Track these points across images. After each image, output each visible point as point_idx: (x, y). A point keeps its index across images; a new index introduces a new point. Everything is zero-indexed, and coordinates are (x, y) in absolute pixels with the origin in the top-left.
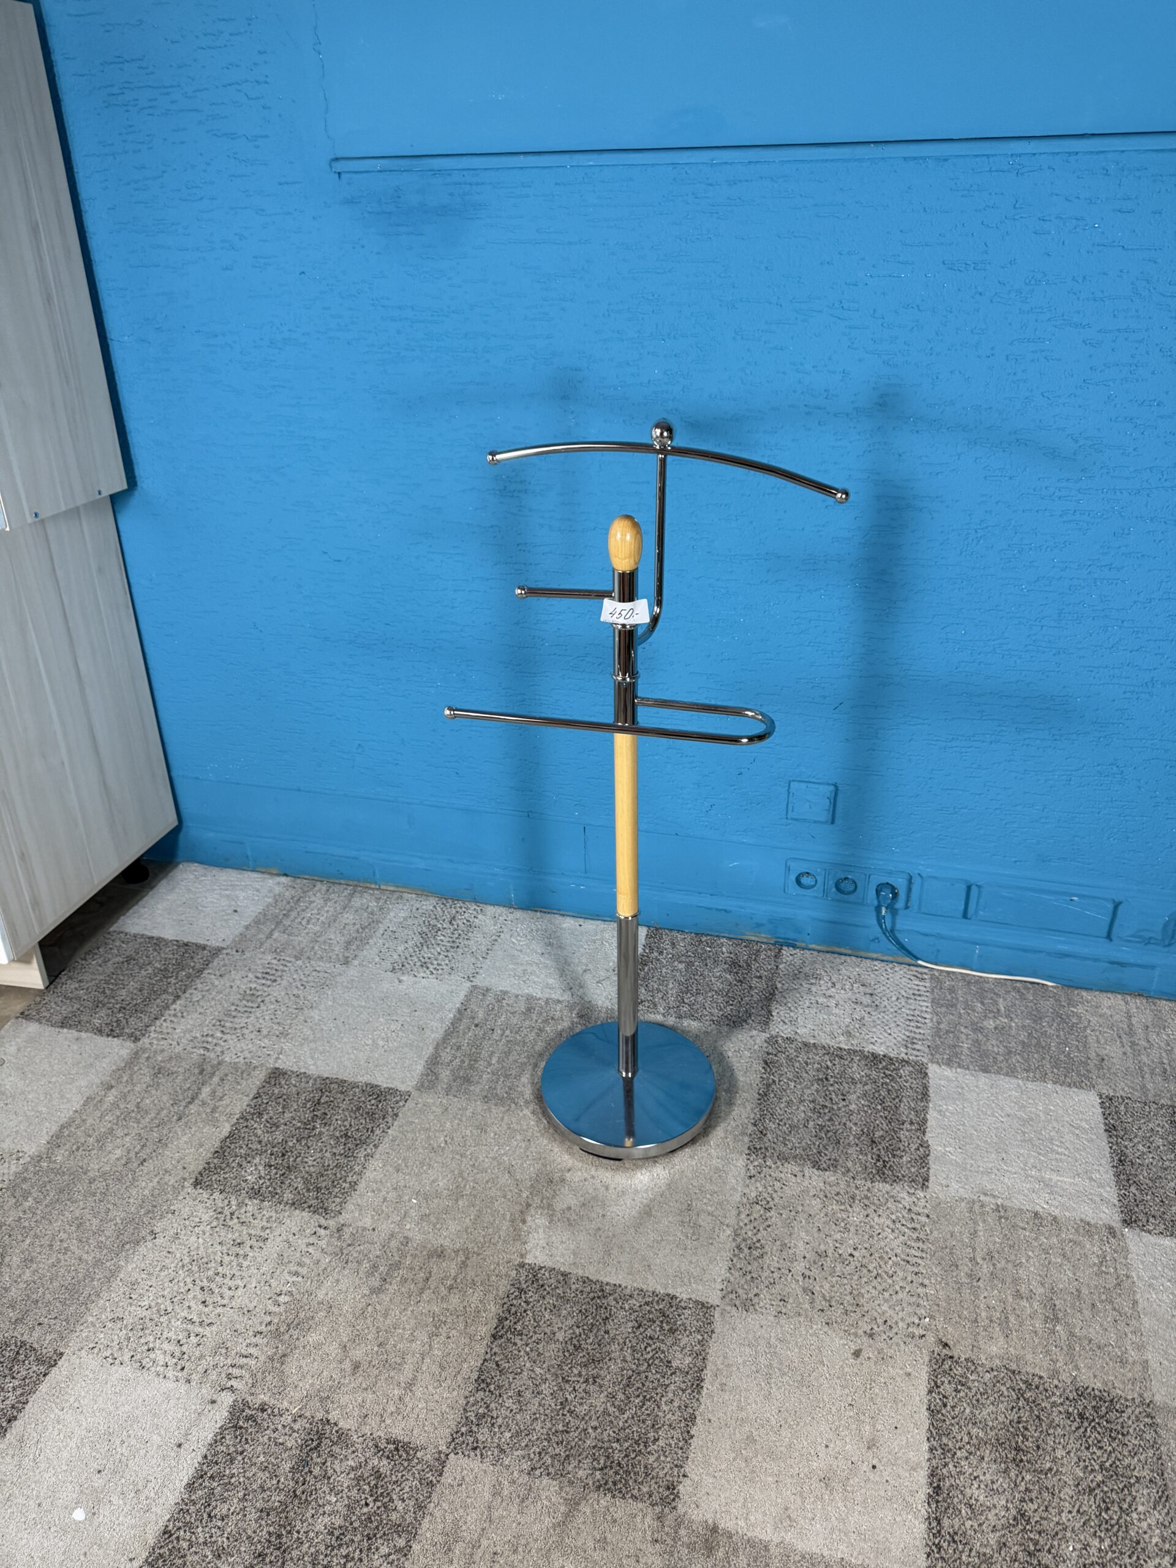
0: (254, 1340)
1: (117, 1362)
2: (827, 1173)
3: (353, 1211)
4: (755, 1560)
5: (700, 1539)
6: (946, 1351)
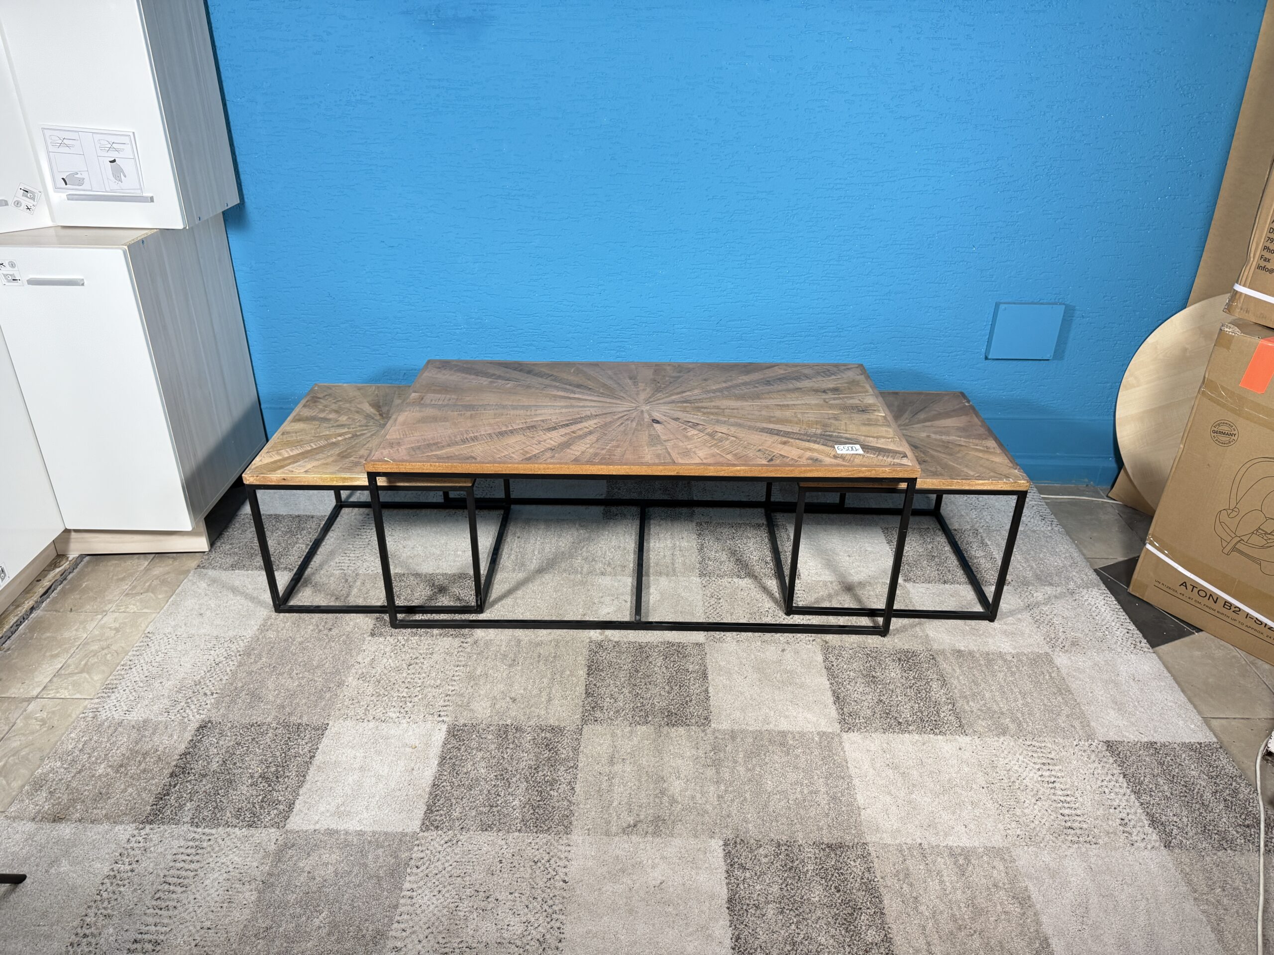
0: (446, 698)
1: (365, 720)
2: (746, 579)
3: (479, 633)
4: (756, 738)
5: (727, 736)
6: (828, 644)
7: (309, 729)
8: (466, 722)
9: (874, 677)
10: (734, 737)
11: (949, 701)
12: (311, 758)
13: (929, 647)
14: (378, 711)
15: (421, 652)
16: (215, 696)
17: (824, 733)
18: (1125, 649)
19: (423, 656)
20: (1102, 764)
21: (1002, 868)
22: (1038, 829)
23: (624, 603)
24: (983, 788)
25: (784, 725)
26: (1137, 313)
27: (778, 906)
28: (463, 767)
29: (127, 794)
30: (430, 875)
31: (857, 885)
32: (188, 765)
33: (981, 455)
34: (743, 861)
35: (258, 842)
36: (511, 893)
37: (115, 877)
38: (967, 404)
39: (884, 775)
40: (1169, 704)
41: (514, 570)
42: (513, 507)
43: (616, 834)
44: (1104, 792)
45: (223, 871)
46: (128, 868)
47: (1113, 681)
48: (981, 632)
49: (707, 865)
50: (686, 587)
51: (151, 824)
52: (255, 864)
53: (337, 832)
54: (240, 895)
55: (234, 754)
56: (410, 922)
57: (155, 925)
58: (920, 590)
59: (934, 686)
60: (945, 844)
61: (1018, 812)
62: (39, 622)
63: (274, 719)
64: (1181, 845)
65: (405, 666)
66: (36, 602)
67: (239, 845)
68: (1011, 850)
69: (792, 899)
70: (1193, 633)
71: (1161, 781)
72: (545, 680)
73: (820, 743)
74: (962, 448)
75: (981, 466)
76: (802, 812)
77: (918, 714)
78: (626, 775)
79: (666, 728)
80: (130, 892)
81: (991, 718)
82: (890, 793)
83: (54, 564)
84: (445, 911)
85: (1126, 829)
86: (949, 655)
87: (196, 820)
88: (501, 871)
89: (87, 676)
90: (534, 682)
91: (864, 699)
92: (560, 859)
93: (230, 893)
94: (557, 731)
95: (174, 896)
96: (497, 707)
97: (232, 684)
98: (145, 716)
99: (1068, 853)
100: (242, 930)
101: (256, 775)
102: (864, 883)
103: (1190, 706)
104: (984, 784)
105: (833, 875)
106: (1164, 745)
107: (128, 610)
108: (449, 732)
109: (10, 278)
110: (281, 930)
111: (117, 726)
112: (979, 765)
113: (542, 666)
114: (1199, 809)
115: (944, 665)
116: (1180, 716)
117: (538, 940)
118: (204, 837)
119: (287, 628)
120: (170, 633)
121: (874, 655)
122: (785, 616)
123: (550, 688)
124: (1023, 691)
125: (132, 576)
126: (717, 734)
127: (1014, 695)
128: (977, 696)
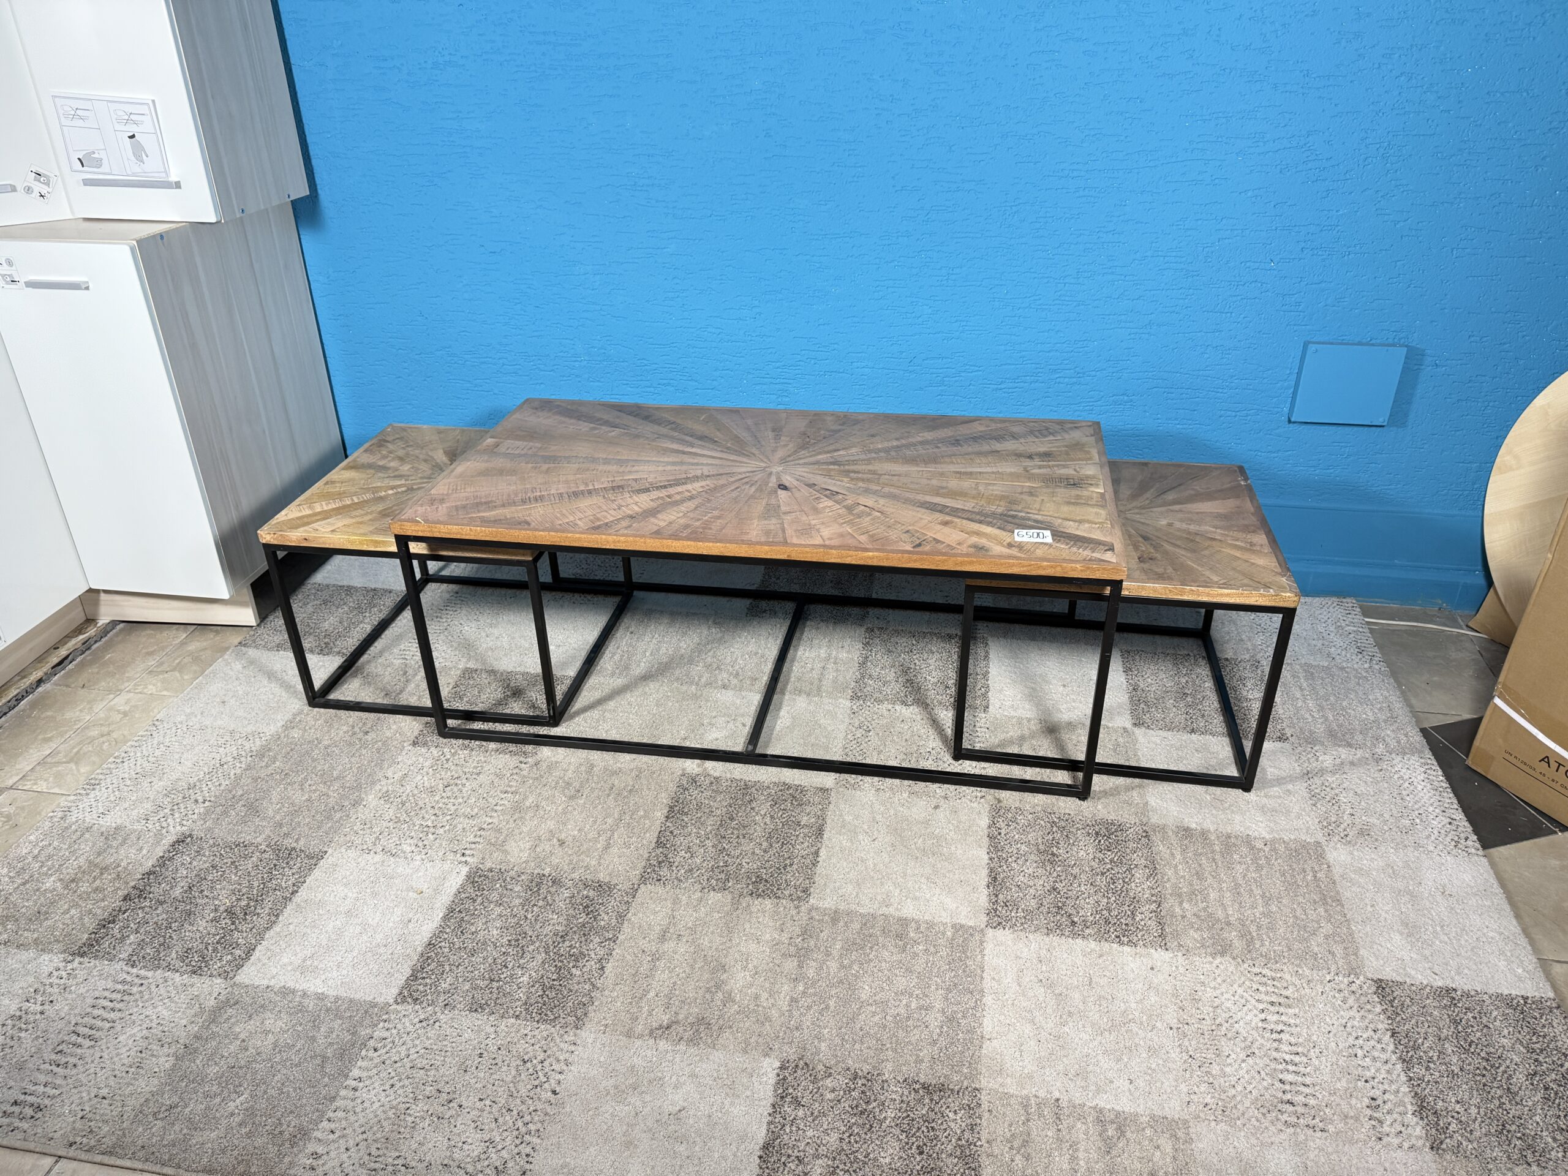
0: (479, 833)
1: (372, 852)
2: (912, 707)
3: (546, 752)
4: (865, 924)
5: (827, 917)
6: (1002, 804)
7: (303, 856)
8: (494, 866)
9: (1053, 854)
10: (835, 920)
11: (1154, 898)
12: (292, 894)
13: (1145, 820)
14: (391, 841)
15: (467, 770)
16: (207, 804)
17: (962, 926)
18: (1441, 847)
19: (467, 776)
20: (1362, 1013)
21: (1169, 1149)
22: (1239, 1098)
23: (740, 726)
24: (1171, 1028)
25: (909, 911)
26: (1521, 362)
27: (830, 1163)
28: (472, 924)
29: (68, 916)
30: (387, 1062)
31: (950, 1147)
32: (148, 888)
33: (1238, 554)
34: (799, 1094)
35: (196, 993)
36: (481, 1100)
37: (20, 1017)
38: (1242, 483)
39: (1031, 994)
40: (1491, 934)
41: (613, 674)
42: (635, 593)
43: (640, 1036)
44: (1356, 1055)
45: (145, 1026)
46: (39, 1008)
47: (1411, 894)
48: (1226, 805)
49: (748, 1093)
50: (829, 711)
51: (82, 956)
52: (184, 1022)
53: (293, 992)
54: (154, 1059)
55: (205, 879)
56: (344, 1122)
57: (45, 1086)
58: (1153, 739)
59: (1137, 875)
60: (1094, 1103)
61: (1215, 1069)
62: (45, 696)
63: (265, 840)
64: (1457, 1149)
65: (441, 787)
66: (46, 674)
67: (173, 995)
68: (1191, 1124)
69: (852, 1157)
70: (1556, 833)
71: (1449, 1048)
72: (609, 821)
73: (953, 939)
74: (1214, 543)
75: (1234, 569)
76: (901, 1034)
77: (1104, 912)
78: (676, 957)
79: (748, 898)
80: (29, 1041)
81: (1210, 928)
82: (1032, 1022)
83: (79, 630)
84: (390, 1114)
85: (1375, 1115)
86: (1170, 833)
87: (135, 958)
88: (477, 1068)
89: (74, 767)
90: (595, 822)
91: (1031, 883)
92: (558, 1061)
93: (143, 1055)
94: (604, 888)
95: (79, 1051)
96: (538, 849)
97: (230, 792)
98: (119, 821)
99: (1277, 1140)
100: (141, 1105)
101: (222, 908)
102: (960, 1146)
103: (1523, 941)
104: (1174, 1023)
105: (919, 1129)
106: (1468, 995)
107: (145, 691)
108: (468, 877)
109: (9, 279)
110: (187, 1110)
111: (84, 831)
112: (1173, 995)
113: (611, 801)
114: (1501, 1097)
115: (1161, 848)
116: (1502, 953)
117: (496, 1168)
118: (137, 981)
119: (317, 727)
120: (181, 723)
121: (1063, 824)
122: (952, 761)
123: (613, 832)
124: (1267, 894)
125: (163, 650)
126: (814, 914)
127: (1252, 899)
128: (1196, 895)
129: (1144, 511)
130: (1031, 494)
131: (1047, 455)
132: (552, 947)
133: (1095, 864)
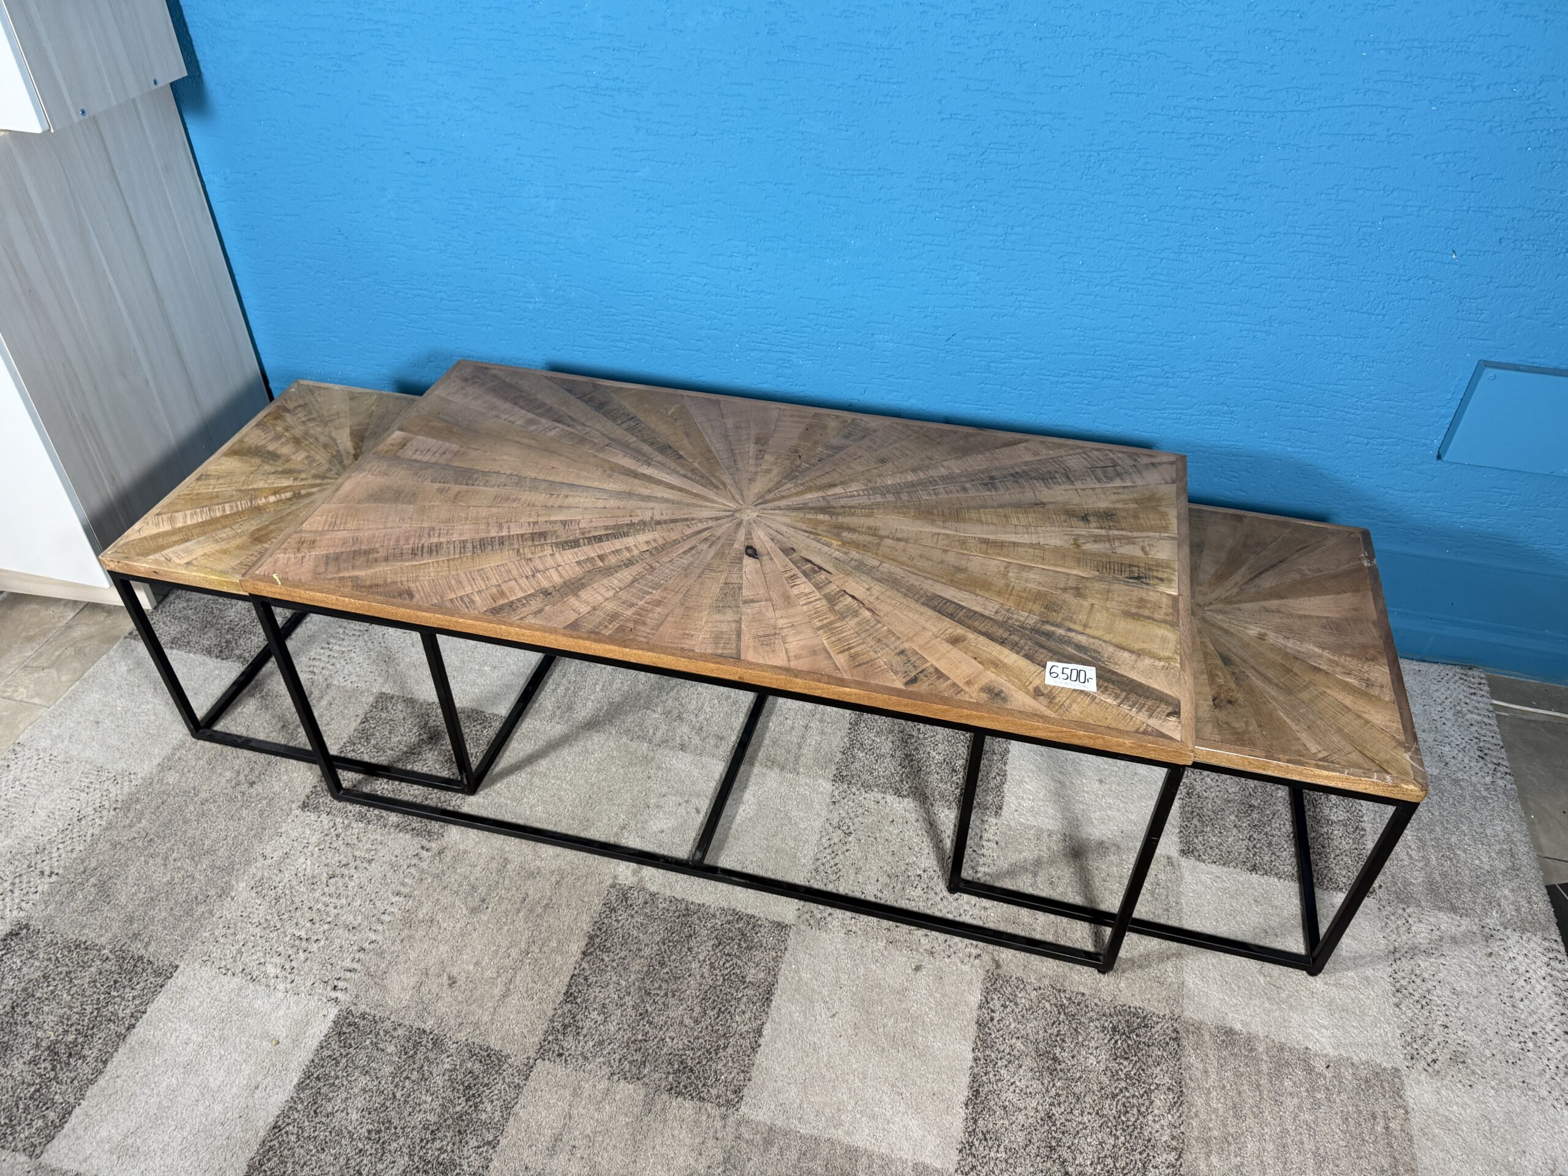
0: (357, 955)
1: (230, 972)
2: (906, 800)
3: (455, 833)
4: (805, 1154)
5: (758, 1136)
6: (999, 971)
7: (149, 971)
8: (368, 1010)
9: (1055, 1059)
10: (768, 1143)
11: (1174, 1143)
12: (128, 1029)
13: (1177, 1012)
14: (255, 957)
15: (357, 854)
16: (54, 878)
17: (926, 1168)
19: (357, 863)
23: (693, 812)
25: (861, 1139)
28: (329, 1100)
33: (1348, 700)
38: (1366, 563)
41: (552, 716)
48: (1284, 995)
50: (804, 796)
55: (33, 996)
58: (1202, 879)
59: (1158, 1103)
63: (111, 941)
65: (324, 876)
74: (1318, 678)
75: (1340, 731)
77: (1109, 1161)
79: (665, 1096)
86: (1207, 1037)
90: (496, 952)
91: (1022, 1106)
94: (492, 1059)
96: (423, 989)
97: (83, 861)
101: (44, 1044)
107: (15, 695)
108: (336, 1023)
113: (520, 924)
115: (1191, 1058)
119: (197, 768)
120: (44, 750)
121: (1072, 1009)
122: (946, 893)
123: (515, 970)
124: (1321, 1151)
125: (45, 635)
126: (743, 1130)
127: (1301, 1158)
128: (1229, 1144)
129: (1229, 607)
130: (1078, 592)
131: (1107, 516)
132: (418, 1148)
133: (1105, 1080)
